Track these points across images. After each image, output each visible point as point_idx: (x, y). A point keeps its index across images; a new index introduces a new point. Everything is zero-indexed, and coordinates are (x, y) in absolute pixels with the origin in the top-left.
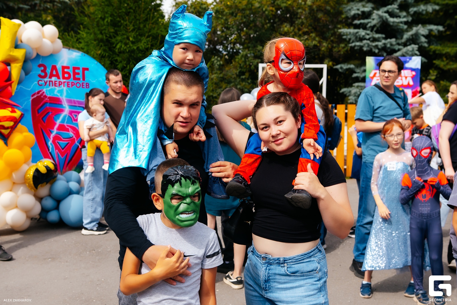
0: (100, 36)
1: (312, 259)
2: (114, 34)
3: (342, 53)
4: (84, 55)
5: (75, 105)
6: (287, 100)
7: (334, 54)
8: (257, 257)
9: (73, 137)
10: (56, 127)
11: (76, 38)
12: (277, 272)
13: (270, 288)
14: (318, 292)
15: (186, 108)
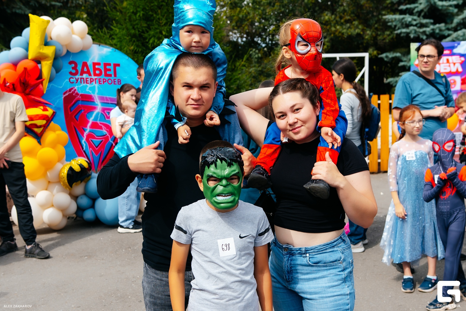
0: (133, 31)
2: (146, 29)
3: (387, 41)
4: (115, 51)
5: (108, 102)
6: (303, 87)
7: (379, 43)
9: (106, 135)
10: (89, 124)
11: (109, 34)
12: (299, 262)
13: (293, 279)
14: (343, 283)
15: (196, 90)
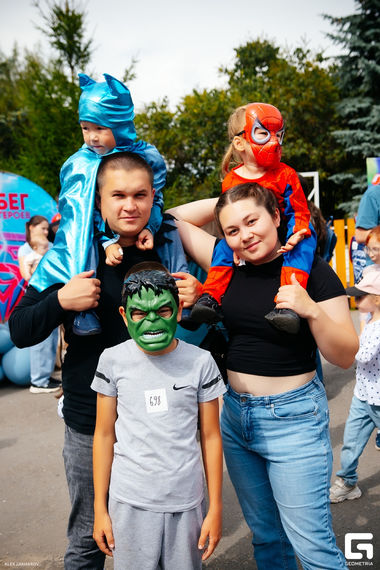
1: (307, 397)
3: (337, 160)
4: (22, 179)
6: (257, 192)
7: (327, 163)
8: (234, 399)
9: (14, 277)
12: (262, 416)
13: (254, 437)
14: (318, 440)
15: (129, 199)
